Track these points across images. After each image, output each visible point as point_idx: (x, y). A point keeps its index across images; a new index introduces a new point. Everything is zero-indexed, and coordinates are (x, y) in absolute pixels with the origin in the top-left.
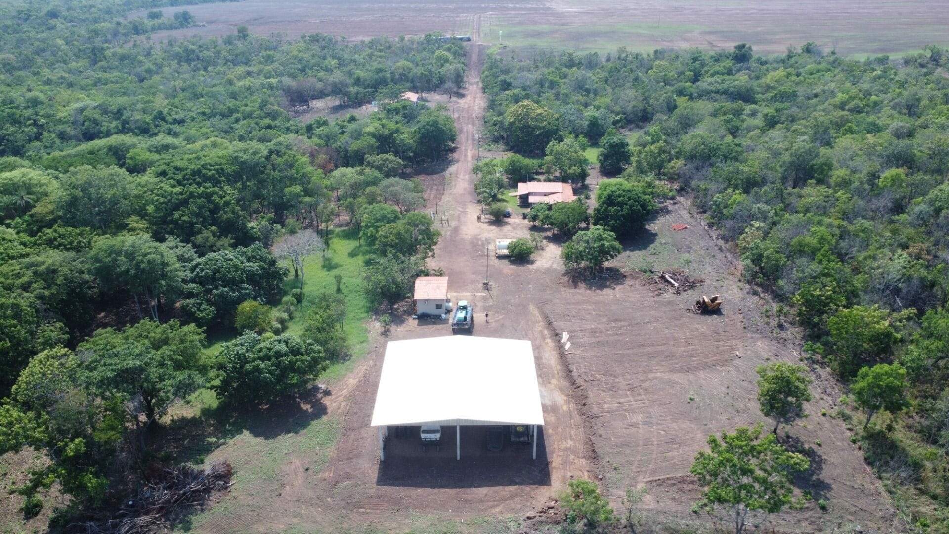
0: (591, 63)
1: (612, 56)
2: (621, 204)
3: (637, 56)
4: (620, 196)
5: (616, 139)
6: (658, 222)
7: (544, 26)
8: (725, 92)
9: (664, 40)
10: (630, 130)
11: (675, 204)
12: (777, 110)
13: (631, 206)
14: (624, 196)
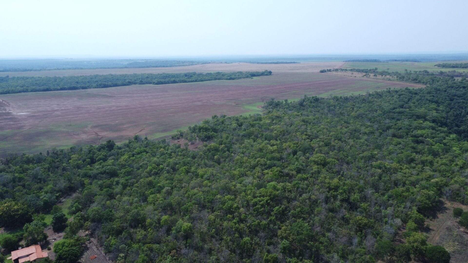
0: (39, 160)
1: (50, 152)
2: (65, 259)
3: (62, 151)
4: (64, 255)
5: (58, 215)
6: (84, 256)
7: (8, 131)
8: (104, 173)
9: (75, 135)
10: (65, 198)
11: (90, 243)
12: (127, 180)
13: (70, 258)
14: (66, 254)
